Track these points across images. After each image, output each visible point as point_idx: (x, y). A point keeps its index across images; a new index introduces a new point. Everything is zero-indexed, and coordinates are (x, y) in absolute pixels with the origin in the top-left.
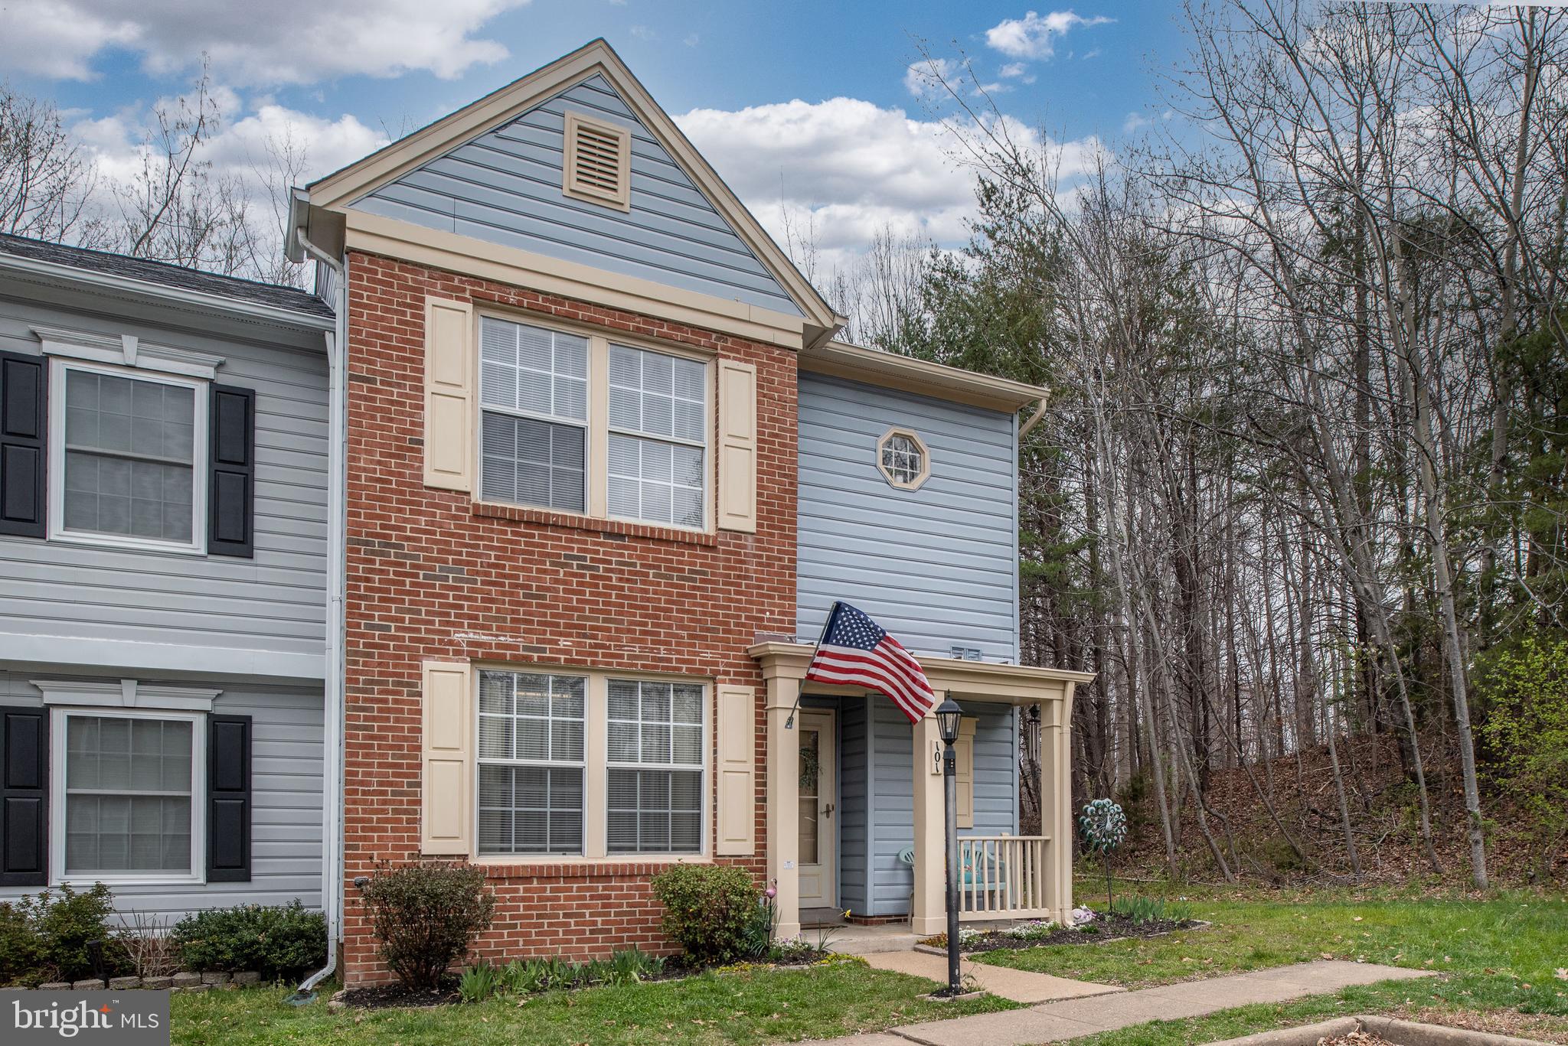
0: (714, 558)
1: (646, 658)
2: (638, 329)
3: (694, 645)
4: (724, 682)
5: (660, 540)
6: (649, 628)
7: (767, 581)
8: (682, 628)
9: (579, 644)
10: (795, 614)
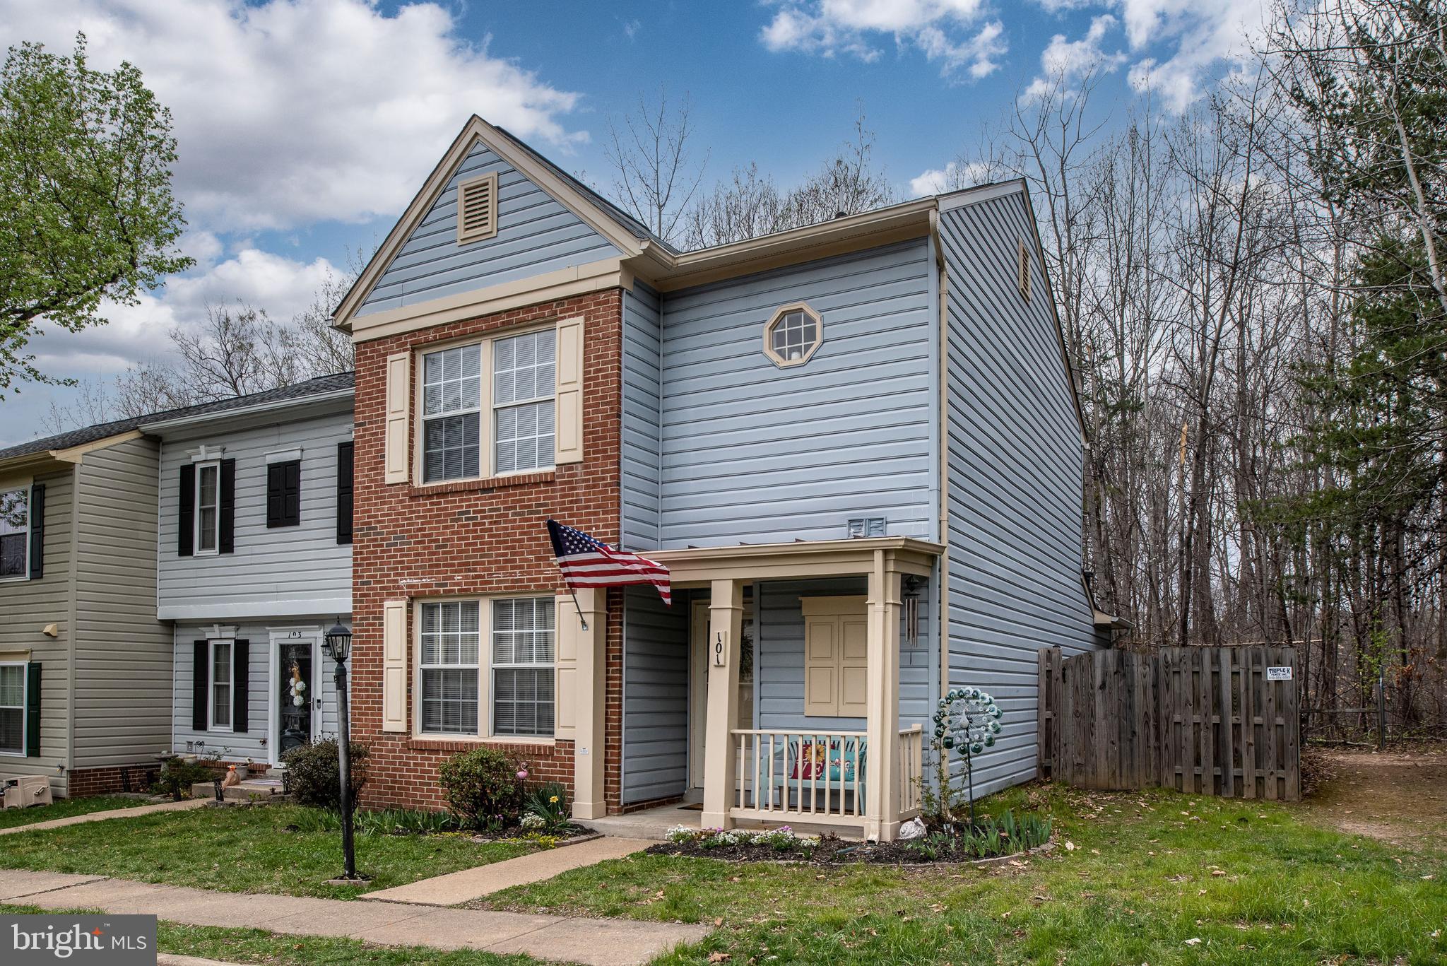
0: (553, 491)
1: (507, 581)
2: (503, 323)
3: (539, 566)
4: (561, 593)
5: (515, 486)
6: (509, 557)
7: (594, 500)
8: (531, 553)
9: (466, 577)
10: (619, 525)
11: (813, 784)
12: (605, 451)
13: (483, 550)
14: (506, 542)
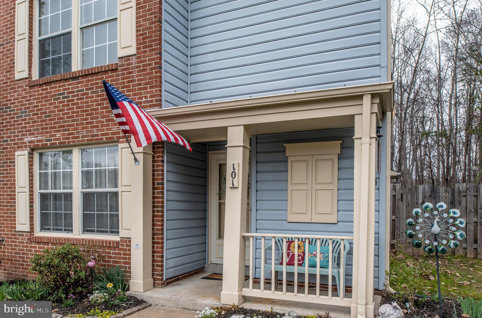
0: (117, 75)
1: (88, 136)
3: (108, 125)
4: (122, 142)
5: (93, 74)
6: (89, 121)
7: (144, 79)
8: (103, 117)
9: (63, 135)
10: (161, 96)
11: (296, 269)
12: (151, 46)
13: (73, 117)
14: (87, 111)
